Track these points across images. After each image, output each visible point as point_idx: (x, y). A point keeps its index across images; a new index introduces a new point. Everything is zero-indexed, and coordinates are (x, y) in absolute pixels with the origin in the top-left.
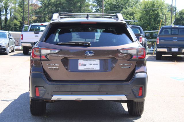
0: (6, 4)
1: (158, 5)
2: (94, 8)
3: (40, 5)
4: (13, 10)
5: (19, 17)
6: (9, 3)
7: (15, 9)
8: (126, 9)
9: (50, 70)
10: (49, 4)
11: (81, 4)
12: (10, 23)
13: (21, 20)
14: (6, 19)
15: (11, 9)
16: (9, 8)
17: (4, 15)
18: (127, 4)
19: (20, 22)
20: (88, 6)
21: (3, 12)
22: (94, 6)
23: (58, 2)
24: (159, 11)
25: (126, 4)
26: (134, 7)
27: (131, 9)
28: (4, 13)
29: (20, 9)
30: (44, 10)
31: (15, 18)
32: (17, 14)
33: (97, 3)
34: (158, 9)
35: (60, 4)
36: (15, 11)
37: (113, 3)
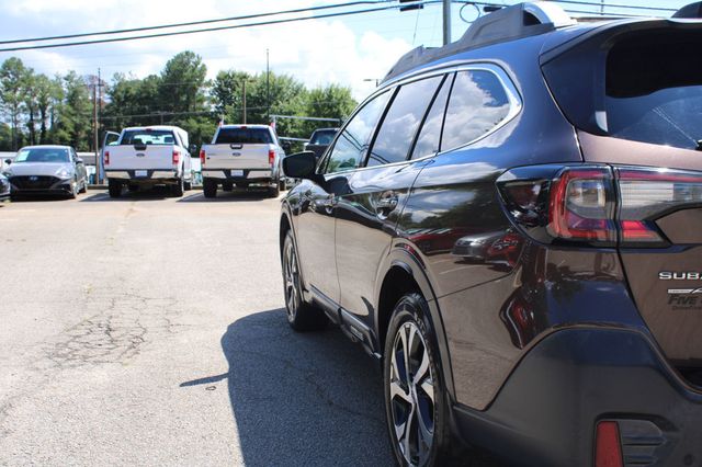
0: (42, 99)
1: (339, 97)
2: (213, 106)
3: (108, 101)
4: (56, 111)
5: (69, 124)
6: (49, 99)
7: (60, 109)
8: (277, 104)
9: (675, 308)
10: (127, 98)
11: (188, 98)
12: (51, 136)
13: (72, 130)
14: (43, 127)
15: (52, 110)
16: (49, 107)
17: (38, 121)
18: (279, 96)
19: (70, 133)
20: (201, 101)
21: (37, 114)
22: (214, 101)
23: (144, 95)
24: (341, 109)
25: (276, 95)
26: (291, 101)
27: (286, 105)
28: (40, 117)
29: (70, 109)
30: (117, 110)
31: (61, 125)
32: (65, 118)
33: (219, 95)
34: (338, 104)
35: (147, 98)
36: (61, 113)
37: (252, 94)
